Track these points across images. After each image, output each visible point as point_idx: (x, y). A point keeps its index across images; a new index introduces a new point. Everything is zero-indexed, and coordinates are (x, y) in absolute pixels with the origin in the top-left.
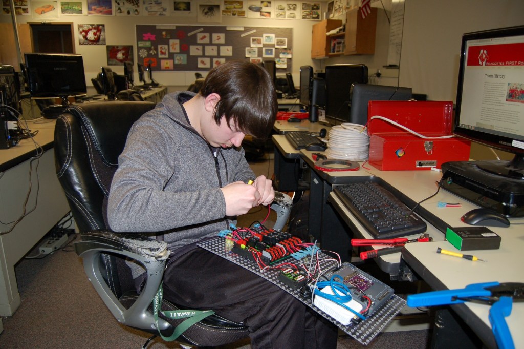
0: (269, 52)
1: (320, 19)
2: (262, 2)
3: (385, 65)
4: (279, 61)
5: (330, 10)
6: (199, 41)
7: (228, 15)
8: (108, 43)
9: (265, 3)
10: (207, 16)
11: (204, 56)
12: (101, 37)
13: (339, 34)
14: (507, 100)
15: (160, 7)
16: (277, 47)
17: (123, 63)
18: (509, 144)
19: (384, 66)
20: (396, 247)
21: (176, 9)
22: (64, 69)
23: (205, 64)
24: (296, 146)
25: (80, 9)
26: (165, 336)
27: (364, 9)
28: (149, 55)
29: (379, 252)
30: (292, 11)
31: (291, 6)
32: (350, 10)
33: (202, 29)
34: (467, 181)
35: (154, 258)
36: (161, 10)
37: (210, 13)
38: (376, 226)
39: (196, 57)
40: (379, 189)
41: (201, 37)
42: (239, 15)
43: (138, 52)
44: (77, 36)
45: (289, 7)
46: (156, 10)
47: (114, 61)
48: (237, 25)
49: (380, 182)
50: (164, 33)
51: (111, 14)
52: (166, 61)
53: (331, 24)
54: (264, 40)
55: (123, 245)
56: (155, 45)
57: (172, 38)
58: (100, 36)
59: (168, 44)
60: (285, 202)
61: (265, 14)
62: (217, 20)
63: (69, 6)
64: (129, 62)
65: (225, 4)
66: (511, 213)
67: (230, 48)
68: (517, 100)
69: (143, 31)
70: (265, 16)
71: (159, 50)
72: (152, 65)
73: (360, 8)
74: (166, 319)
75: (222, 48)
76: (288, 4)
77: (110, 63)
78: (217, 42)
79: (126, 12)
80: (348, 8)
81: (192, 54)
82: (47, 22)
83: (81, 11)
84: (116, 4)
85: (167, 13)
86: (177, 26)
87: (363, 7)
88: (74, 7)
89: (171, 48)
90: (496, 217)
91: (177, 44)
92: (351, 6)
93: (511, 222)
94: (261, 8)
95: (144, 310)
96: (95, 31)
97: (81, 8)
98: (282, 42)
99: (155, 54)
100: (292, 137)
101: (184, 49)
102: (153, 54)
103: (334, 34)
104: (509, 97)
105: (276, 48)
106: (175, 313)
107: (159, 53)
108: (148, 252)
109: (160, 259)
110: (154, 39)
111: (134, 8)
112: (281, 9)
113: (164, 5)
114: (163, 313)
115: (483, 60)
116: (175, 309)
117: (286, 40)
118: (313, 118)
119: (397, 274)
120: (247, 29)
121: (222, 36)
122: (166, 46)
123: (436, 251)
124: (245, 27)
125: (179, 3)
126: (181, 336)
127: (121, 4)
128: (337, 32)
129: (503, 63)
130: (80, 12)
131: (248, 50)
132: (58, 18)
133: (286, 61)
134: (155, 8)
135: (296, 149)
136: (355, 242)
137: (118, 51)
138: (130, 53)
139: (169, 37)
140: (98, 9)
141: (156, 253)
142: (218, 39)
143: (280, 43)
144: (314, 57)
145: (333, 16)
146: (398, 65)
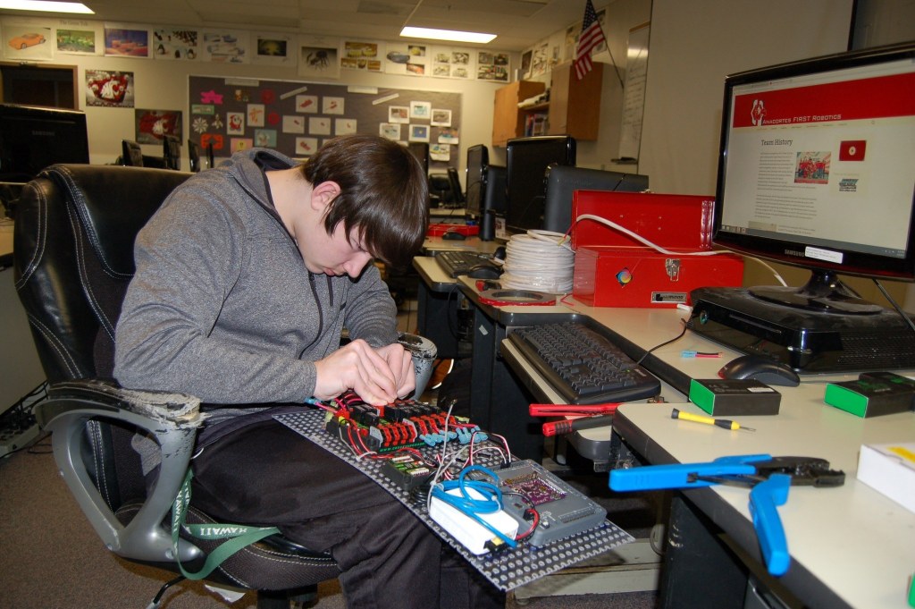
0: (421, 132)
1: (509, 81)
2: (410, 47)
3: (615, 158)
4: (437, 148)
5: (525, 66)
6: (299, 109)
7: (351, 67)
8: (139, 105)
9: (416, 50)
10: (314, 66)
11: (307, 134)
12: (127, 94)
13: (540, 105)
14: (796, 181)
15: (232, 48)
16: (433, 124)
17: (162, 141)
18: (800, 254)
19: (613, 160)
20: (605, 416)
21: (262, 52)
22: (51, 134)
23: (308, 149)
24: (452, 272)
25: (91, 43)
26: (191, 571)
27: (581, 63)
28: (211, 129)
29: (576, 424)
30: (461, 65)
31: (459, 56)
32: (558, 65)
33: (305, 89)
34: (731, 316)
35: (174, 423)
36: (236, 52)
37: (320, 62)
38: (574, 386)
39: (293, 136)
40: (585, 333)
41: (303, 102)
42: (369, 68)
43: (192, 122)
44: (83, 90)
45: (457, 58)
46: (226, 52)
47: (148, 137)
48: (366, 85)
49: (588, 323)
50: (238, 92)
51: (146, 55)
52: (240, 141)
53: (527, 89)
54: (412, 111)
55: (119, 401)
56: (221, 112)
57: (251, 102)
58: (124, 93)
59: (244, 111)
60: (423, 350)
61: (415, 68)
62: (332, 73)
63: (72, 38)
64: (174, 137)
65: (346, 48)
66: (801, 365)
67: (353, 123)
68: (812, 179)
69: (200, 87)
70: (416, 71)
71: (229, 121)
72: (214, 147)
73: (574, 61)
74: (193, 540)
75: (338, 122)
76: (454, 53)
77: (140, 139)
78: (331, 112)
79: (173, 53)
80: (554, 63)
81: (285, 130)
82: (30, 62)
83: (93, 47)
84: (156, 39)
85: (245, 59)
86: (261, 82)
87: (579, 60)
88: (80, 40)
89: (249, 118)
90: (776, 368)
91: (260, 111)
92: (559, 60)
93: (802, 379)
94: (409, 57)
95: (155, 525)
96: (116, 83)
97: (93, 41)
98: (443, 116)
99: (220, 127)
100: (446, 258)
101: (273, 122)
102: (218, 127)
103: (531, 105)
104: (799, 176)
105: (432, 127)
106: (209, 529)
107: (229, 126)
108: (164, 411)
109: (184, 426)
110: (221, 103)
111: (188, 46)
112: (443, 61)
113: (241, 44)
114: (187, 529)
115: (757, 117)
116: (211, 522)
117: (450, 113)
118: (486, 234)
119: (605, 462)
120: (383, 92)
121: (340, 102)
122: (241, 116)
123: (670, 415)
124: (379, 89)
125: (266, 42)
126: (217, 569)
127: (165, 39)
128: (536, 102)
129: (790, 120)
130: (91, 48)
131: (383, 127)
132: (50, 57)
133: (448, 150)
134: (225, 49)
135: (451, 277)
136: (536, 410)
137: (156, 119)
138: (176, 125)
139: (247, 100)
140: (124, 45)
141: (178, 414)
142: (332, 107)
143: (438, 118)
144: (496, 144)
145: (531, 76)
146: (636, 157)
